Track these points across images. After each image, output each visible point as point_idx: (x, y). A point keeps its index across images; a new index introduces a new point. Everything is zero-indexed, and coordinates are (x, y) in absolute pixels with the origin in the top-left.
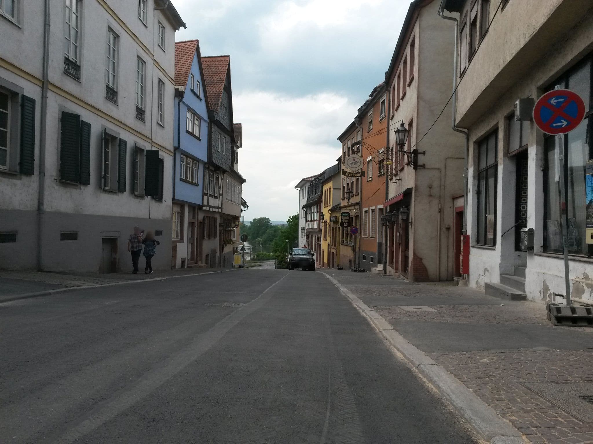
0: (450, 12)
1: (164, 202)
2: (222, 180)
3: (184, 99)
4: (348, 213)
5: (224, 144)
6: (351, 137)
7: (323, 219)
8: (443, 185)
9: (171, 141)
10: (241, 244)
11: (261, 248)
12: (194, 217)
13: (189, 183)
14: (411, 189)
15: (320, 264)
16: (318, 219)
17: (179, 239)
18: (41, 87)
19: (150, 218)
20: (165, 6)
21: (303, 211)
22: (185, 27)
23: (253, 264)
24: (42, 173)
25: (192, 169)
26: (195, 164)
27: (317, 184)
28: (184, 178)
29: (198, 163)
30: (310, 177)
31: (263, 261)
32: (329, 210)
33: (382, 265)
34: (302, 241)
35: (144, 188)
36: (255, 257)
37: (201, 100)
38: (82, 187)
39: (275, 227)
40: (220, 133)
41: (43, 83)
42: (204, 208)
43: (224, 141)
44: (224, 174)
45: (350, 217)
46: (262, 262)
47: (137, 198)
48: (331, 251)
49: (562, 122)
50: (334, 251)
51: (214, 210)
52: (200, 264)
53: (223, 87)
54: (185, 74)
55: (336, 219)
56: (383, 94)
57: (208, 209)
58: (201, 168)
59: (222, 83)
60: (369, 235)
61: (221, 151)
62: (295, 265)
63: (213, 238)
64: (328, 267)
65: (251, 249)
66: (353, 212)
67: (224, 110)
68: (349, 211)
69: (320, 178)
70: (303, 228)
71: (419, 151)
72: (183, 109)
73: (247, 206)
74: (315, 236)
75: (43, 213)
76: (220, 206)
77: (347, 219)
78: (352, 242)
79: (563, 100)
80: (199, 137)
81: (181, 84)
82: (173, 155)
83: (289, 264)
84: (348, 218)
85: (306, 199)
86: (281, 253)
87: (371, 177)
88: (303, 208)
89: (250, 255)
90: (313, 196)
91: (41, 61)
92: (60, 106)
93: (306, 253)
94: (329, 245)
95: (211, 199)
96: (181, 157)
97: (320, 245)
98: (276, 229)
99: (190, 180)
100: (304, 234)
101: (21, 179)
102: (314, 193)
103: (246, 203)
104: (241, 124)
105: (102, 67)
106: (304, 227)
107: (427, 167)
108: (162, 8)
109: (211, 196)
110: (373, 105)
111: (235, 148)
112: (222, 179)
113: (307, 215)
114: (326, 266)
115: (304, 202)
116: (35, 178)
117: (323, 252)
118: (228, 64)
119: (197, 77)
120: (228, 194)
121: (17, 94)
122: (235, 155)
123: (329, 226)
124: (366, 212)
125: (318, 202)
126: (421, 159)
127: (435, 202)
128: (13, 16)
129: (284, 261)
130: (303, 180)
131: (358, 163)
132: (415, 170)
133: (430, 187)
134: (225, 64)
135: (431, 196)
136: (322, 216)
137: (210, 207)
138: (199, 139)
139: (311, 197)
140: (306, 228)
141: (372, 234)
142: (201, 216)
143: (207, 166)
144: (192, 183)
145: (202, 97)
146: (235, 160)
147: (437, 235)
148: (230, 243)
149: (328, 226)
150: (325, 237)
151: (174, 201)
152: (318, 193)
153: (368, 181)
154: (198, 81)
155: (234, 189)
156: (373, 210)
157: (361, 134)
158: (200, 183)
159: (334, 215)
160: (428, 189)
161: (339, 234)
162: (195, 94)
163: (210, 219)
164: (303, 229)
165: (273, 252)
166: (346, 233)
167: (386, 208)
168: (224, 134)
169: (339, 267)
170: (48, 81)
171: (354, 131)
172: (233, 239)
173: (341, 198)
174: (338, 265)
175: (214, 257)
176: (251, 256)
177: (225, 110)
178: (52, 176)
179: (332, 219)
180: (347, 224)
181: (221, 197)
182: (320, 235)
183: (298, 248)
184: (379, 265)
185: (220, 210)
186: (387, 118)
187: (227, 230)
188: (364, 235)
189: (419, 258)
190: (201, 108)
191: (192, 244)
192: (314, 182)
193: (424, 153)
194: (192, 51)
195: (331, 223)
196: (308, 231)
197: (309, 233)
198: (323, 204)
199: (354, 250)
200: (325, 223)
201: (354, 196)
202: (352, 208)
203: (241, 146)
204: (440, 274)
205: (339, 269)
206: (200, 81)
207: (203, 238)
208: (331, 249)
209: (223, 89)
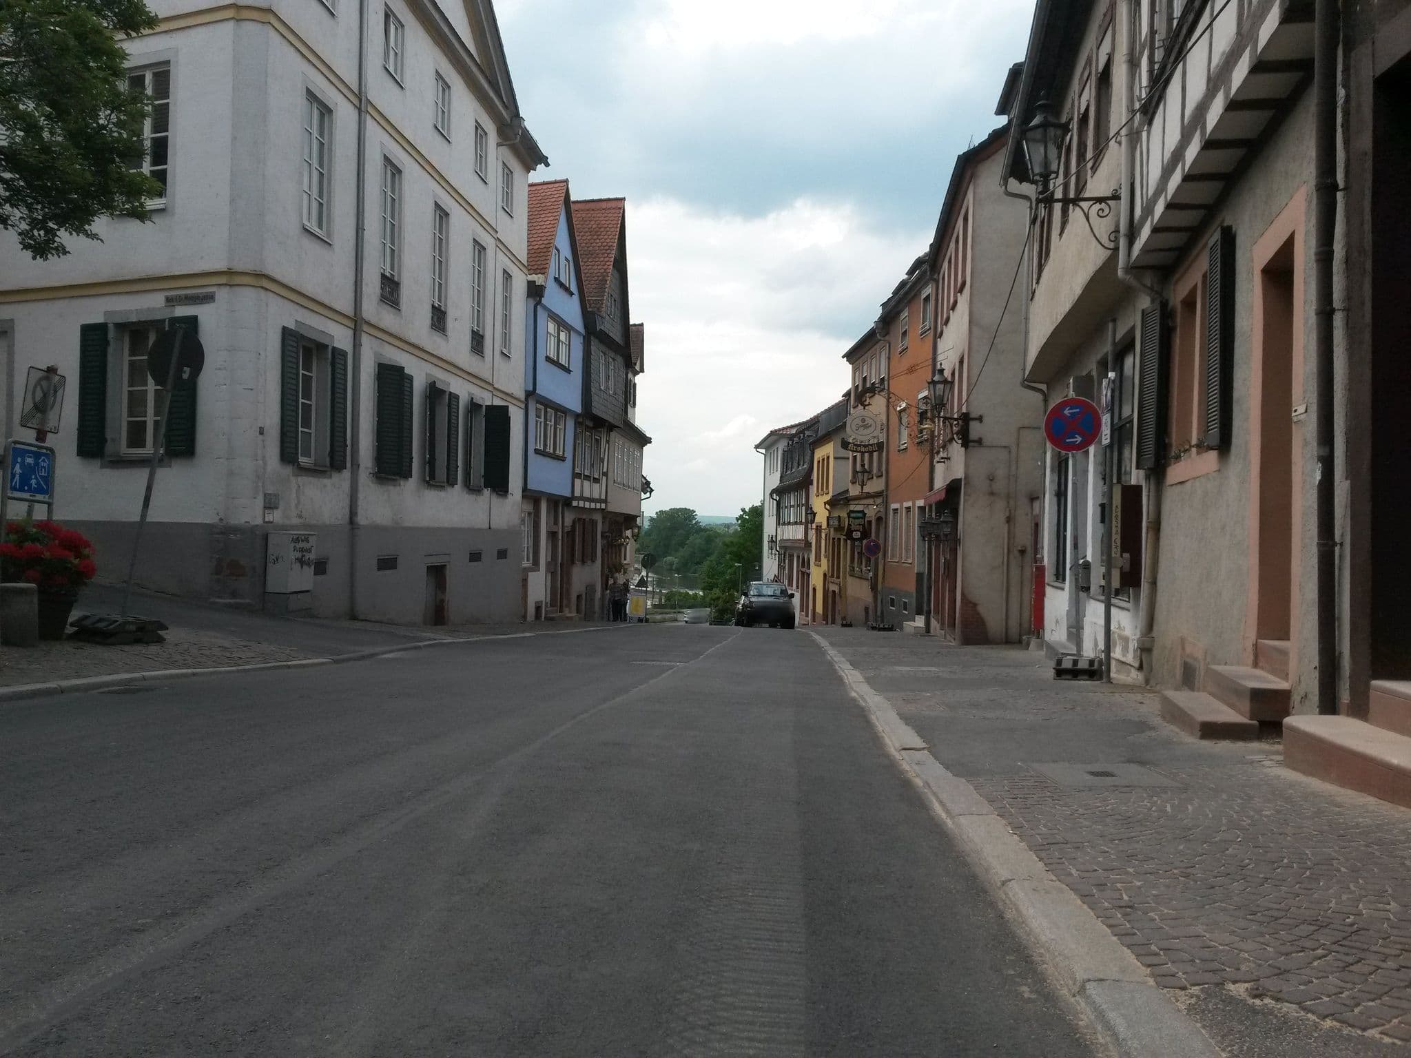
0: (1021, 184)
1: (510, 496)
2: (607, 445)
3: (544, 301)
4: (862, 512)
5: (611, 374)
6: (869, 357)
7: (813, 522)
8: (1013, 475)
9: (521, 380)
10: (638, 571)
11: (677, 581)
12: (556, 523)
13: (549, 457)
14: (960, 480)
15: (807, 616)
16: (803, 521)
17: (531, 565)
18: (352, 329)
19: (490, 528)
20: (516, 138)
21: (773, 502)
22: (547, 165)
23: (658, 617)
24: (356, 465)
25: (555, 429)
26: (560, 417)
27: (802, 445)
28: (542, 448)
29: (566, 415)
30: (788, 428)
31: (682, 610)
32: (825, 503)
33: (923, 617)
34: (770, 566)
35: (483, 473)
36: (663, 601)
37: (572, 294)
38: (402, 483)
39: (708, 530)
40: (605, 354)
41: (356, 321)
42: (575, 503)
43: (612, 367)
44: (611, 433)
45: (866, 520)
46: (679, 612)
47: (473, 494)
48: (831, 590)
49: (1076, 438)
50: (836, 588)
51: (593, 506)
52: (567, 613)
53: (612, 264)
54: (545, 250)
55: (839, 521)
56: (926, 285)
57: (581, 504)
58: (570, 424)
59: (611, 255)
60: (901, 558)
61: (607, 388)
62: (753, 617)
63: (589, 562)
64: (825, 622)
65: (655, 583)
66: (872, 511)
67: (613, 306)
68: (865, 508)
69: (807, 433)
70: (772, 538)
71: (973, 415)
72: (542, 315)
73: (649, 490)
74: (798, 557)
75: (358, 528)
76: (603, 497)
77: (860, 525)
78: (870, 571)
79: (1078, 410)
80: (567, 365)
81: (539, 271)
82: (523, 406)
83: (741, 614)
84: (861, 521)
85: (778, 475)
86: (724, 592)
87: (905, 443)
88: (771, 495)
89: (651, 596)
90: (794, 470)
91: (353, 288)
92: (377, 355)
93: (778, 592)
94: (825, 575)
95: (586, 483)
96: (537, 409)
97: (808, 575)
98: (709, 535)
99: (552, 451)
100: (774, 551)
101: (331, 477)
102: (795, 464)
103: (648, 483)
104: (642, 325)
105: (426, 277)
106: (774, 535)
107: (986, 442)
108: (512, 142)
109: (587, 478)
110: (910, 302)
111: (630, 375)
112: (608, 442)
113: (781, 511)
114: (819, 619)
115: (775, 482)
116: (346, 474)
117: (814, 590)
118: (621, 215)
119: (566, 251)
120: (617, 473)
121: (327, 346)
122: (630, 389)
123: (826, 535)
124: (896, 510)
125: (804, 484)
126: (975, 430)
127: (1000, 505)
128: (320, 227)
129: (730, 610)
130: (773, 433)
131: (870, 426)
132: (966, 449)
133: (991, 479)
134: (616, 215)
135: (992, 494)
136: (811, 514)
137: (586, 499)
138: (568, 371)
139: (789, 472)
140: (779, 539)
141: (907, 558)
142: (569, 518)
143: (581, 420)
144: (554, 457)
145: (574, 288)
146: (630, 401)
147: (1003, 563)
148: (620, 572)
149: (823, 535)
150: (818, 558)
151: (525, 494)
152: (803, 465)
153: (899, 451)
154: (567, 259)
155: (628, 460)
156: (908, 509)
157: (887, 355)
158: (569, 455)
159: (836, 514)
160: (988, 481)
161: (845, 553)
162: (561, 285)
163: (584, 524)
164: (772, 541)
165: (703, 589)
166: (858, 553)
167: (930, 506)
168: (612, 354)
169: (844, 622)
170: (363, 319)
171: (875, 344)
172: (625, 562)
173: (850, 479)
174: (844, 618)
175: (592, 600)
176: (653, 598)
177: (615, 305)
178: (367, 468)
179: (831, 523)
180: (859, 533)
181: (604, 478)
182: (808, 555)
183: (761, 582)
184: (917, 618)
185: (603, 506)
186: (932, 332)
187: (615, 545)
188: (893, 556)
189: (970, 602)
190: (570, 310)
191: (553, 574)
192: (796, 440)
193: (980, 419)
194: (556, 203)
195: (830, 530)
196: (783, 545)
197: (785, 548)
198: (813, 489)
199: (874, 588)
200: (819, 528)
201: (875, 478)
202: (870, 501)
203: (642, 370)
204: (1007, 629)
205: (843, 625)
206: (570, 258)
207: (573, 563)
208: (831, 584)
209: (611, 267)
